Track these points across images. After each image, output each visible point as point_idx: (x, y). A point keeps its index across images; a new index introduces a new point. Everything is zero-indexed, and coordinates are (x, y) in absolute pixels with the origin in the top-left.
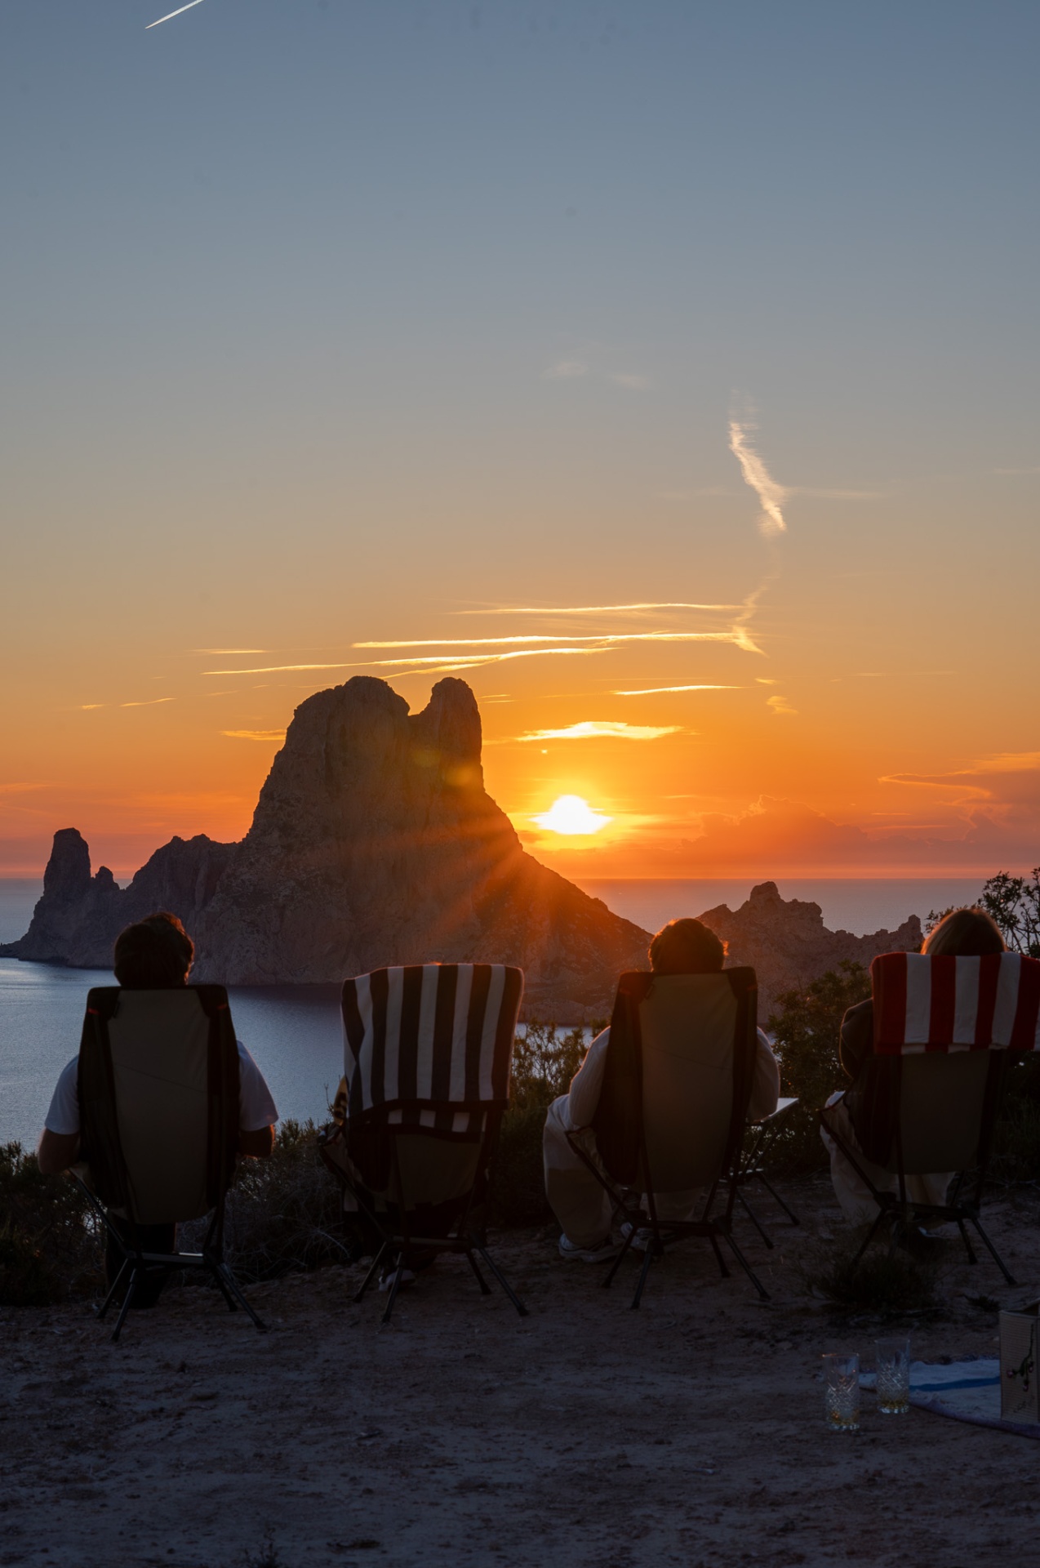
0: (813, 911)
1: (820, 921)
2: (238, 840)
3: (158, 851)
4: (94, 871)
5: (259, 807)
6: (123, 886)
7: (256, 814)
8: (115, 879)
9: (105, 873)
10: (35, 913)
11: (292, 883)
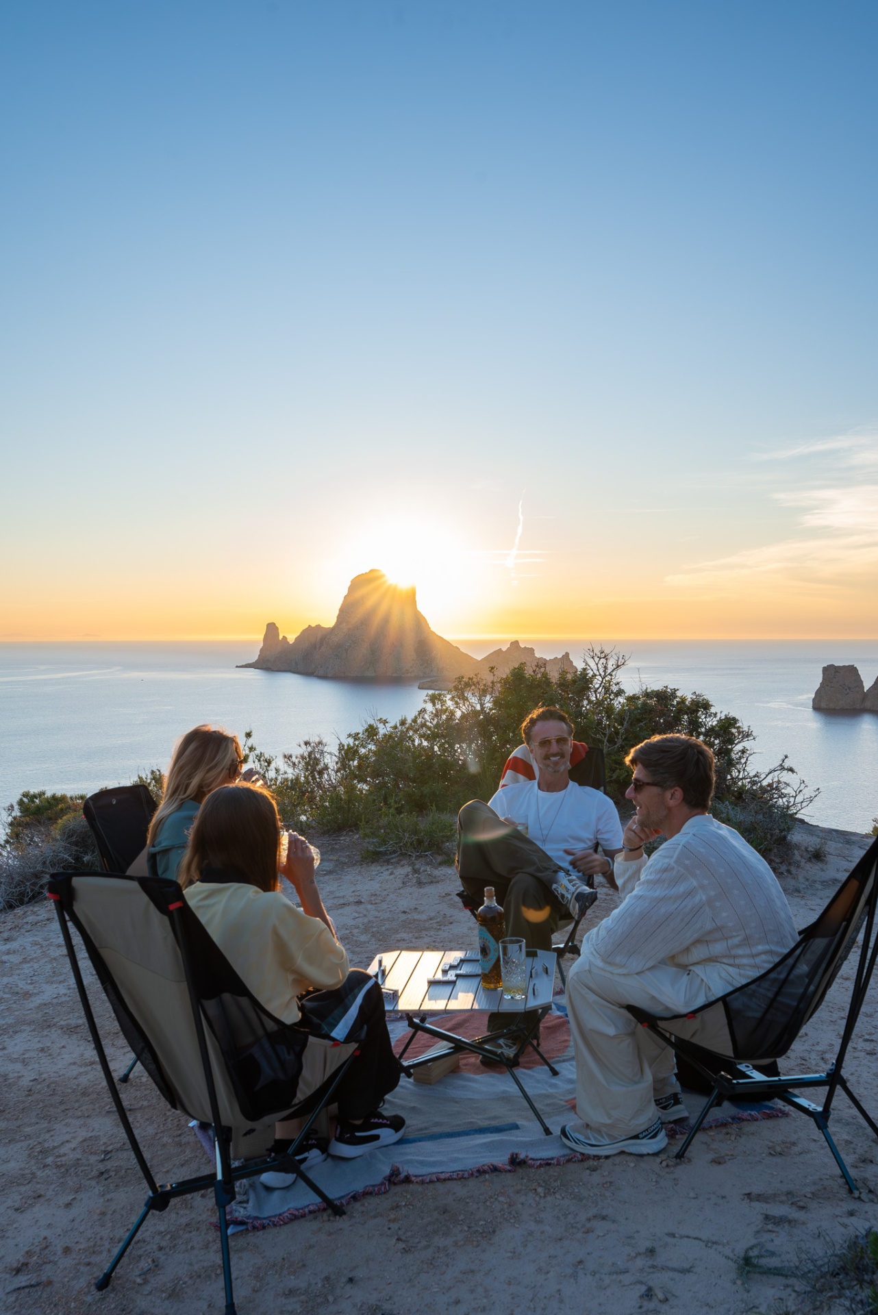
0: (532, 650)
1: (534, 654)
2: (331, 626)
3: (303, 630)
4: (281, 637)
5: (339, 615)
6: (291, 643)
7: (338, 617)
8: (288, 640)
9: (284, 638)
10: (260, 652)
11: (350, 641)
